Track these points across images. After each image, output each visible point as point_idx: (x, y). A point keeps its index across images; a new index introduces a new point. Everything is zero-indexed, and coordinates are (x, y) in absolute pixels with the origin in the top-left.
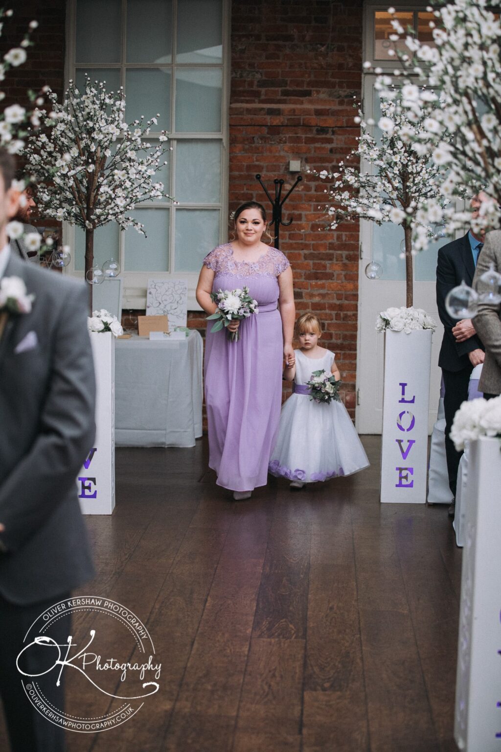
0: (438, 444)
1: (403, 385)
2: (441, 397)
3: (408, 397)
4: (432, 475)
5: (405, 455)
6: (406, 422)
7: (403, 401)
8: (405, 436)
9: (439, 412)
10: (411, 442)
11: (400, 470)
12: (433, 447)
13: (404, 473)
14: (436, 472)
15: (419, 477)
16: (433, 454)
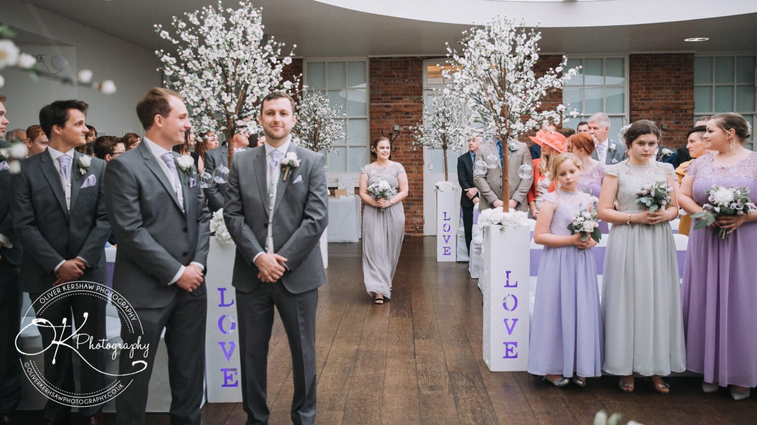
0: (460, 237)
1: (445, 213)
2: (461, 217)
3: (447, 218)
4: (458, 250)
5: (447, 242)
6: (447, 228)
7: (445, 219)
8: (447, 234)
9: (460, 223)
10: (449, 236)
11: (445, 248)
12: (458, 238)
13: (447, 249)
14: (459, 248)
15: (453, 251)
16: (458, 241)
